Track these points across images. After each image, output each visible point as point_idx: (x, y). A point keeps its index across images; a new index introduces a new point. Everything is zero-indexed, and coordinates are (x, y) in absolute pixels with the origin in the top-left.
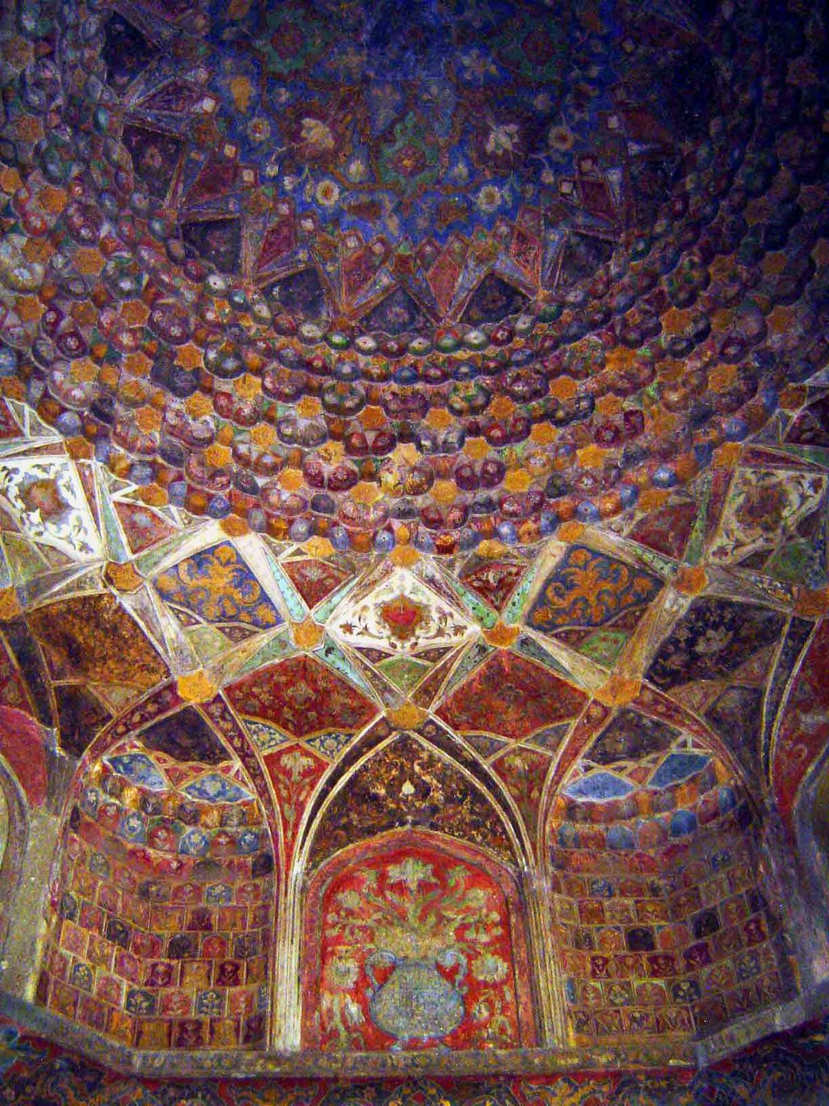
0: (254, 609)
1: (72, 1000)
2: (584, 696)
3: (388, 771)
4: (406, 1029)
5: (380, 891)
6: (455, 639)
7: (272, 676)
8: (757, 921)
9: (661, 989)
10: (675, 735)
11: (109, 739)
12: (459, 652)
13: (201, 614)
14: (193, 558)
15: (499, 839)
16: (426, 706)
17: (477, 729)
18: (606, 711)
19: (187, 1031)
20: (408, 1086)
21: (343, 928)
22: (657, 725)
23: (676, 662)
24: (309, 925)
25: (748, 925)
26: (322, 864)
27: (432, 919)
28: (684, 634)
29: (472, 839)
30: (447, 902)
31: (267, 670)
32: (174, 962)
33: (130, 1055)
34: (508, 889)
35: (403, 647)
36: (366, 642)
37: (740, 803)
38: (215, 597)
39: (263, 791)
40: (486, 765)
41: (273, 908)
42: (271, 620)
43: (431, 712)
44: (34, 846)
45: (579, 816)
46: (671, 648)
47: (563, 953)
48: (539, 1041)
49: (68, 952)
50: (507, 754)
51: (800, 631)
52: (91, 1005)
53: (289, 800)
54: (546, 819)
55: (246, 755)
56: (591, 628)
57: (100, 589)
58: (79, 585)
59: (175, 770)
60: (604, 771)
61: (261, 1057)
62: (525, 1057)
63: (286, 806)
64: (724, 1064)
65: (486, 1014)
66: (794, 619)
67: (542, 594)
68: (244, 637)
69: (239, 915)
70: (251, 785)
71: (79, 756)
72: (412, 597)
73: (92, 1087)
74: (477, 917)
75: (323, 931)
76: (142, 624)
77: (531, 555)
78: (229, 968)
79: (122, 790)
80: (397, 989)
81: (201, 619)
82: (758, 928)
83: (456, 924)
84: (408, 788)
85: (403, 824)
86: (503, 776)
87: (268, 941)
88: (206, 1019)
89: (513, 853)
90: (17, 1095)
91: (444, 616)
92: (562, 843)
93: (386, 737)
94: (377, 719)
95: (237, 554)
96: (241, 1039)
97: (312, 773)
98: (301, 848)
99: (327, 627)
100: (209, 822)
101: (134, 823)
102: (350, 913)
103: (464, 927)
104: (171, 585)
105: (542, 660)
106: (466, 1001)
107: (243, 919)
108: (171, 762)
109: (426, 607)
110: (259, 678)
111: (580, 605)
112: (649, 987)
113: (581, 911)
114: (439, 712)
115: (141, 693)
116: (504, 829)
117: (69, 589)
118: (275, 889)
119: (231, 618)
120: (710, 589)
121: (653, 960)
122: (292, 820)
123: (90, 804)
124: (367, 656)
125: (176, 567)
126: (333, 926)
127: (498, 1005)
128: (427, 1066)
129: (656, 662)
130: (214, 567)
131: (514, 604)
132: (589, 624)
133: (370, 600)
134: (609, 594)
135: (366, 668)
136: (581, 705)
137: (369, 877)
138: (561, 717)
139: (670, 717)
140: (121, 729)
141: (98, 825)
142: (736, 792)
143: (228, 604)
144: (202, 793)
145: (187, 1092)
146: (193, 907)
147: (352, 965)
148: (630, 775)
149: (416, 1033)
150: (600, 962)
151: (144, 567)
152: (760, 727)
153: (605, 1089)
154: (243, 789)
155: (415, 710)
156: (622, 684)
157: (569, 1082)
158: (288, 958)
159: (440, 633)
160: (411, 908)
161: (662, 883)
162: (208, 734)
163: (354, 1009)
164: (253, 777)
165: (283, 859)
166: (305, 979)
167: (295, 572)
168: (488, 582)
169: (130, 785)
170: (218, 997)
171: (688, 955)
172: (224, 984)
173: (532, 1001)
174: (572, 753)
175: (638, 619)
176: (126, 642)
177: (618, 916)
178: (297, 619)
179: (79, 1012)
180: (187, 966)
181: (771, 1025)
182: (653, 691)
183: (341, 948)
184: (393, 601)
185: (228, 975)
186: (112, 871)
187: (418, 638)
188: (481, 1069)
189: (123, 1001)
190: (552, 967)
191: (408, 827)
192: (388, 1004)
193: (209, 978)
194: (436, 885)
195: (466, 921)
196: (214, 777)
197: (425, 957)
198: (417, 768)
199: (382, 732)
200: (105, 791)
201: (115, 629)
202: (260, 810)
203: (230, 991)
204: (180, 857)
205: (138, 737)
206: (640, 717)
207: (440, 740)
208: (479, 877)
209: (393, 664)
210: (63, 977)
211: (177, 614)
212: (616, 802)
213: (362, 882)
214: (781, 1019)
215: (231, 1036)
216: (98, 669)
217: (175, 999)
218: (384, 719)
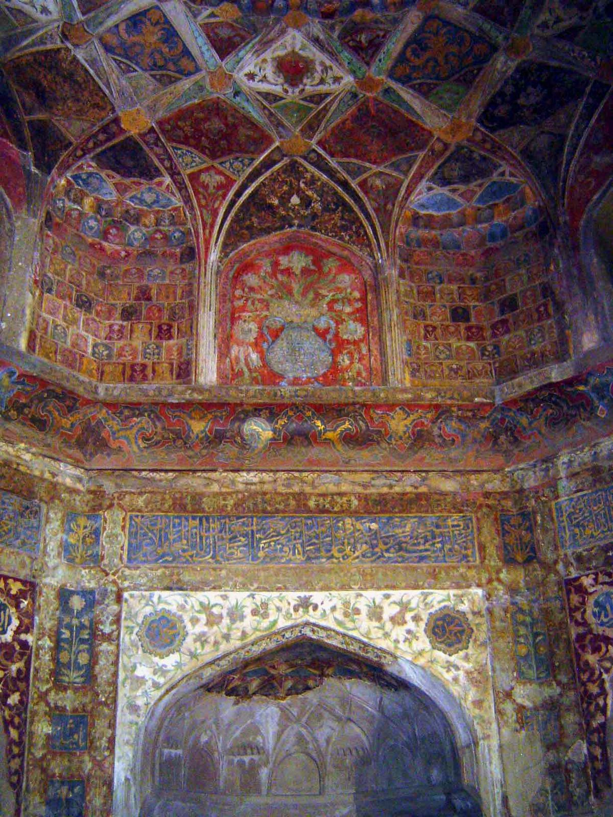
0: (178, 60)
1: (53, 349)
2: (430, 134)
3: (280, 187)
4: (292, 371)
5: (274, 275)
6: (334, 87)
7: (193, 113)
8: (546, 305)
9: (473, 350)
10: (496, 167)
11: (71, 161)
12: (336, 97)
13: (137, 64)
14: (129, 19)
15: (361, 239)
16: (311, 138)
17: (348, 157)
18: (446, 146)
19: (136, 371)
20: (292, 410)
21: (247, 300)
22: (484, 159)
23: (502, 111)
24: (223, 298)
25: (539, 307)
26: (231, 255)
27: (311, 295)
28: (509, 90)
29: (342, 239)
30: (322, 282)
31: (188, 108)
32: (125, 323)
33: (96, 388)
34: (368, 276)
35: (293, 92)
36: (264, 87)
37: (541, 219)
38: (148, 50)
39: (187, 200)
40: (354, 184)
41: (196, 285)
42: (192, 69)
43: (313, 143)
44: (20, 240)
45: (422, 223)
46: (499, 100)
47: (404, 321)
48: (385, 380)
49: (49, 316)
50: (370, 176)
51: (599, 91)
52: (67, 353)
53: (206, 207)
54: (396, 225)
55: (174, 173)
56: (438, 82)
57: (59, 44)
58: (42, 41)
59: (121, 184)
60: (441, 192)
61: (188, 389)
62: (374, 393)
63: (205, 211)
64: (514, 402)
65: (347, 362)
66: (595, 81)
67: (402, 54)
68: (171, 82)
69: (171, 290)
70: (178, 195)
71: (49, 173)
72: (301, 52)
73: (71, 409)
74: (343, 295)
75: (232, 302)
76: (92, 72)
77: (396, 21)
78: (165, 328)
79: (82, 199)
80: (285, 344)
81: (137, 68)
82: (546, 310)
83: (327, 299)
84: (295, 200)
85: (291, 226)
86: (366, 193)
87: (193, 308)
88: (149, 363)
89: (372, 250)
90: (18, 415)
91: (326, 69)
92: (408, 243)
93: (279, 161)
94: (273, 147)
95: (164, 16)
96: (174, 377)
97: (224, 187)
98: (216, 242)
99: (235, 75)
100: (147, 222)
101: (93, 223)
102: (252, 289)
103: (333, 301)
104: (114, 41)
105: (400, 105)
106: (334, 353)
107: (175, 293)
108: (118, 178)
109: (312, 62)
110: (182, 115)
111: (431, 64)
112: (464, 347)
113: (419, 293)
114: (319, 143)
115: (93, 125)
116: (365, 232)
117: (34, 44)
118: (197, 272)
119: (160, 68)
120: (532, 54)
121: (469, 329)
122: (209, 221)
123: (59, 209)
124: (266, 99)
125: (117, 26)
126: (239, 299)
127: (356, 356)
128: (306, 396)
129: (486, 111)
130: (147, 27)
131: (380, 61)
132: (437, 78)
133: (268, 55)
134: (454, 55)
135: (265, 108)
136: (427, 141)
137: (266, 265)
138: (412, 150)
139: (494, 153)
140: (79, 153)
141: (65, 225)
142: (539, 211)
143: (157, 56)
144: (142, 201)
145: (137, 412)
146: (137, 285)
147: (253, 326)
148: (461, 195)
149: (298, 375)
150: (430, 329)
151: (92, 27)
152: (562, 162)
153: (429, 416)
154: (173, 199)
155: (301, 141)
156: (460, 126)
157: (404, 410)
158: (207, 321)
159: (322, 82)
160: (296, 287)
161: (479, 275)
162: (145, 157)
163: (254, 356)
164: (180, 190)
165: (202, 250)
166: (219, 335)
167: (210, 31)
168: (360, 42)
169: (87, 196)
170: (157, 347)
171: (494, 327)
172: (161, 338)
173: (381, 353)
174: (419, 177)
175: (475, 77)
176: (80, 85)
177: (445, 297)
178: (212, 69)
179: (59, 357)
180: (135, 326)
181: (549, 378)
182: (482, 133)
183: (245, 315)
184: (287, 55)
185: (164, 332)
186: (78, 257)
187: (305, 85)
188: (343, 400)
189: (90, 350)
190: (396, 332)
191: (294, 228)
192: (278, 354)
193: (150, 334)
194: (314, 271)
195: (336, 297)
196: (150, 189)
197: (305, 322)
198: (302, 185)
199: (276, 157)
200: (70, 200)
201: (72, 75)
202: (185, 215)
203: (165, 343)
204: (127, 248)
205: (92, 159)
206: (472, 152)
207: (320, 164)
208: (346, 265)
209: (285, 105)
210: (46, 333)
211: (119, 63)
212: (449, 214)
213: (260, 267)
214: (556, 373)
215: (167, 375)
216: (60, 107)
217: (127, 349)
218: (278, 147)
